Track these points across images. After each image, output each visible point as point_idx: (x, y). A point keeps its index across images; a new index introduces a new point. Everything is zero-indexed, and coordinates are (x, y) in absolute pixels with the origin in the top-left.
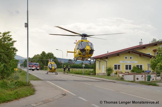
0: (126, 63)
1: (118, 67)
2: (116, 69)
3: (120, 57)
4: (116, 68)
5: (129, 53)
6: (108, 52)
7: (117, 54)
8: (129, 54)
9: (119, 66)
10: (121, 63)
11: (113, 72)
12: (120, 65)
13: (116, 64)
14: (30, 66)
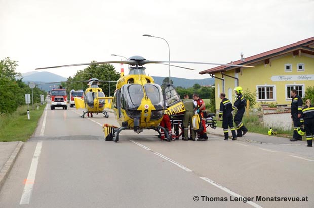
0: (288, 80)
1: (268, 93)
2: (264, 98)
3: (271, 66)
4: (261, 96)
5: (294, 55)
6: (242, 56)
7: (265, 60)
8: (294, 57)
9: (270, 89)
10: (274, 83)
11: (254, 106)
12: (272, 88)
13: (261, 86)
14: (56, 97)
